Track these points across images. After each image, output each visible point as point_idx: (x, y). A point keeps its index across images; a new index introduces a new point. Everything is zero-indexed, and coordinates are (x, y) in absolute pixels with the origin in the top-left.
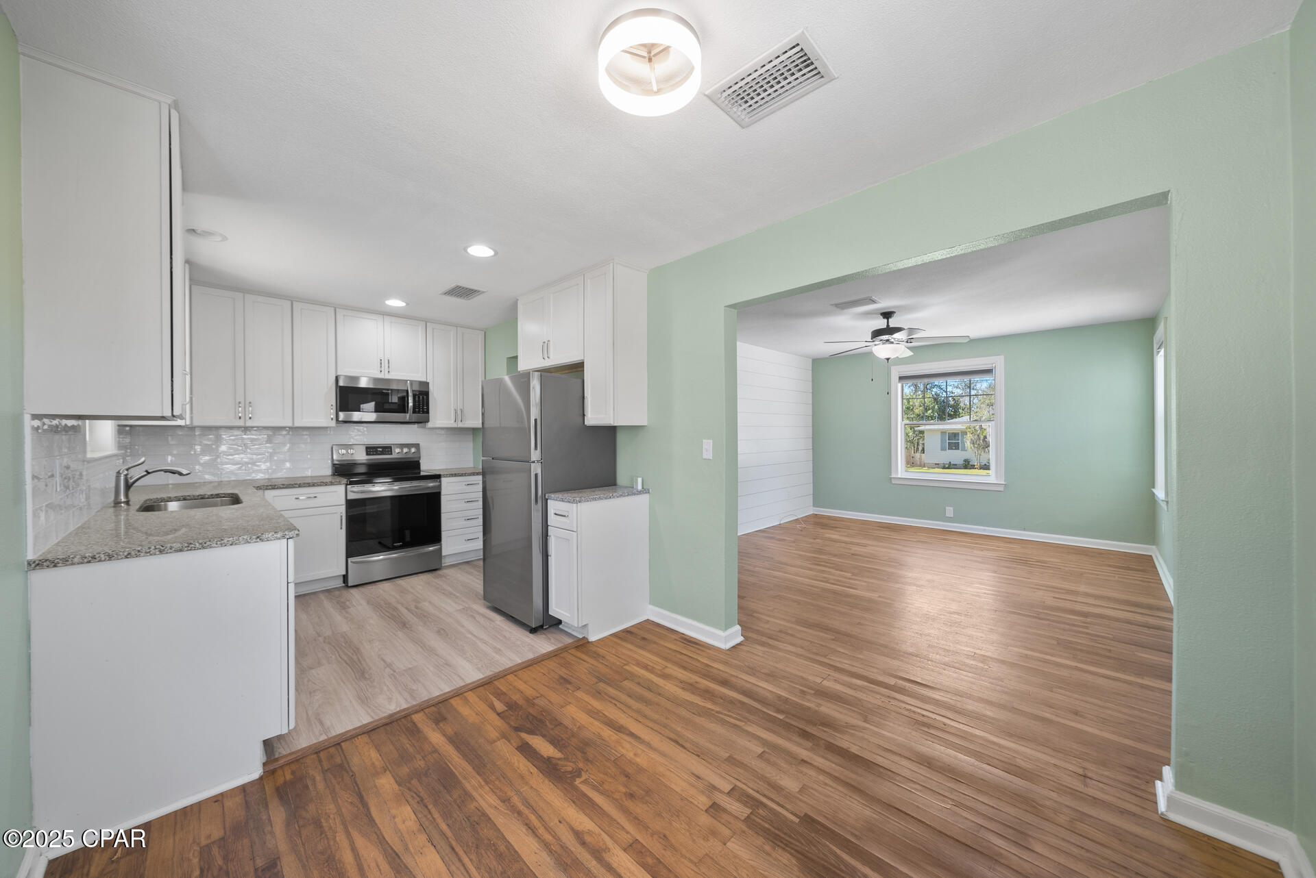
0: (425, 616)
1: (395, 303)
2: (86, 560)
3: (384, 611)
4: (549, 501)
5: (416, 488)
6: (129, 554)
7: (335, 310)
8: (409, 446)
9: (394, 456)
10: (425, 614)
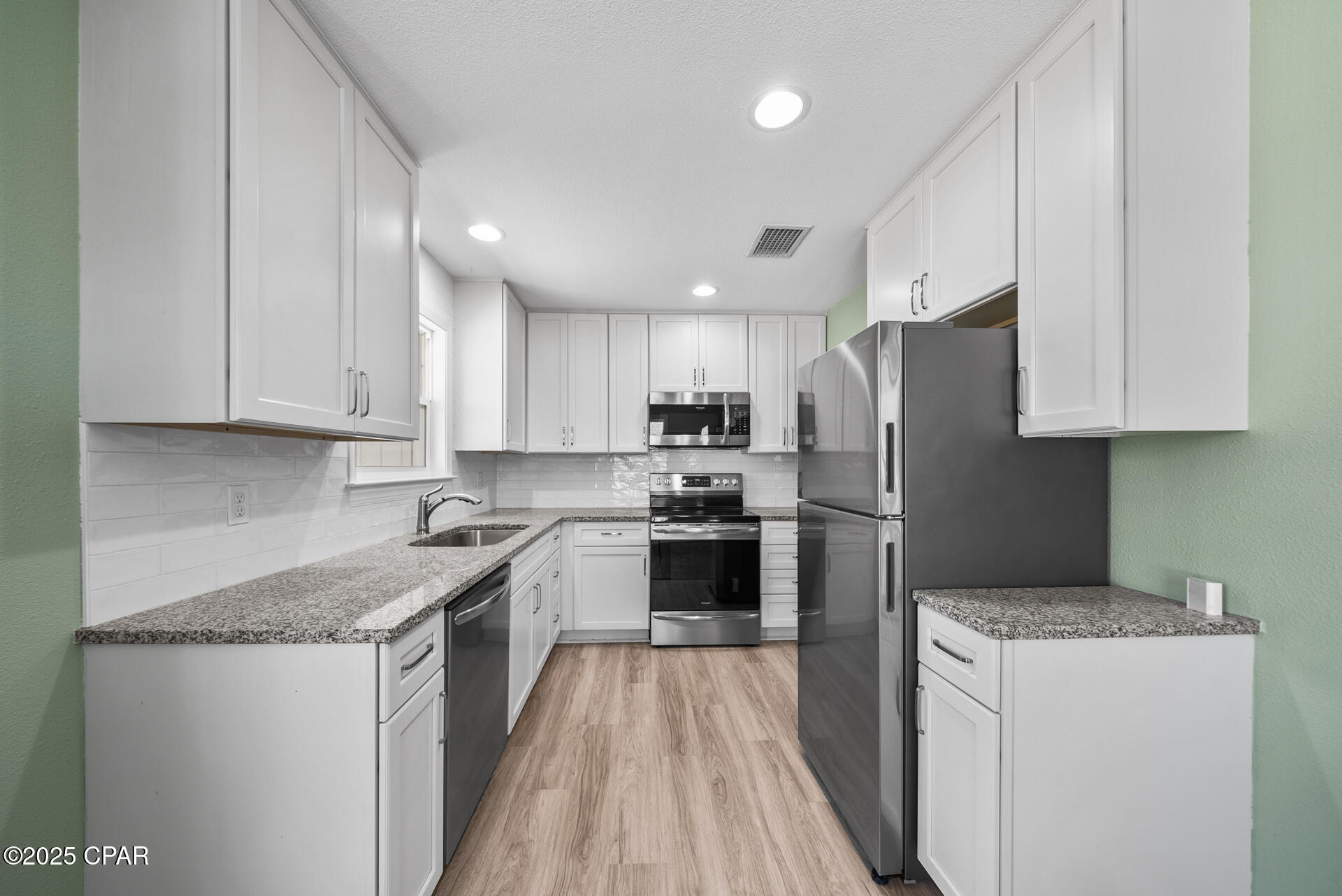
0: (710, 735)
1: (704, 291)
2: (129, 639)
3: (668, 703)
4: (920, 607)
5: (735, 533)
6: (173, 638)
7: (648, 317)
8: (729, 476)
9: (712, 488)
10: (712, 731)
